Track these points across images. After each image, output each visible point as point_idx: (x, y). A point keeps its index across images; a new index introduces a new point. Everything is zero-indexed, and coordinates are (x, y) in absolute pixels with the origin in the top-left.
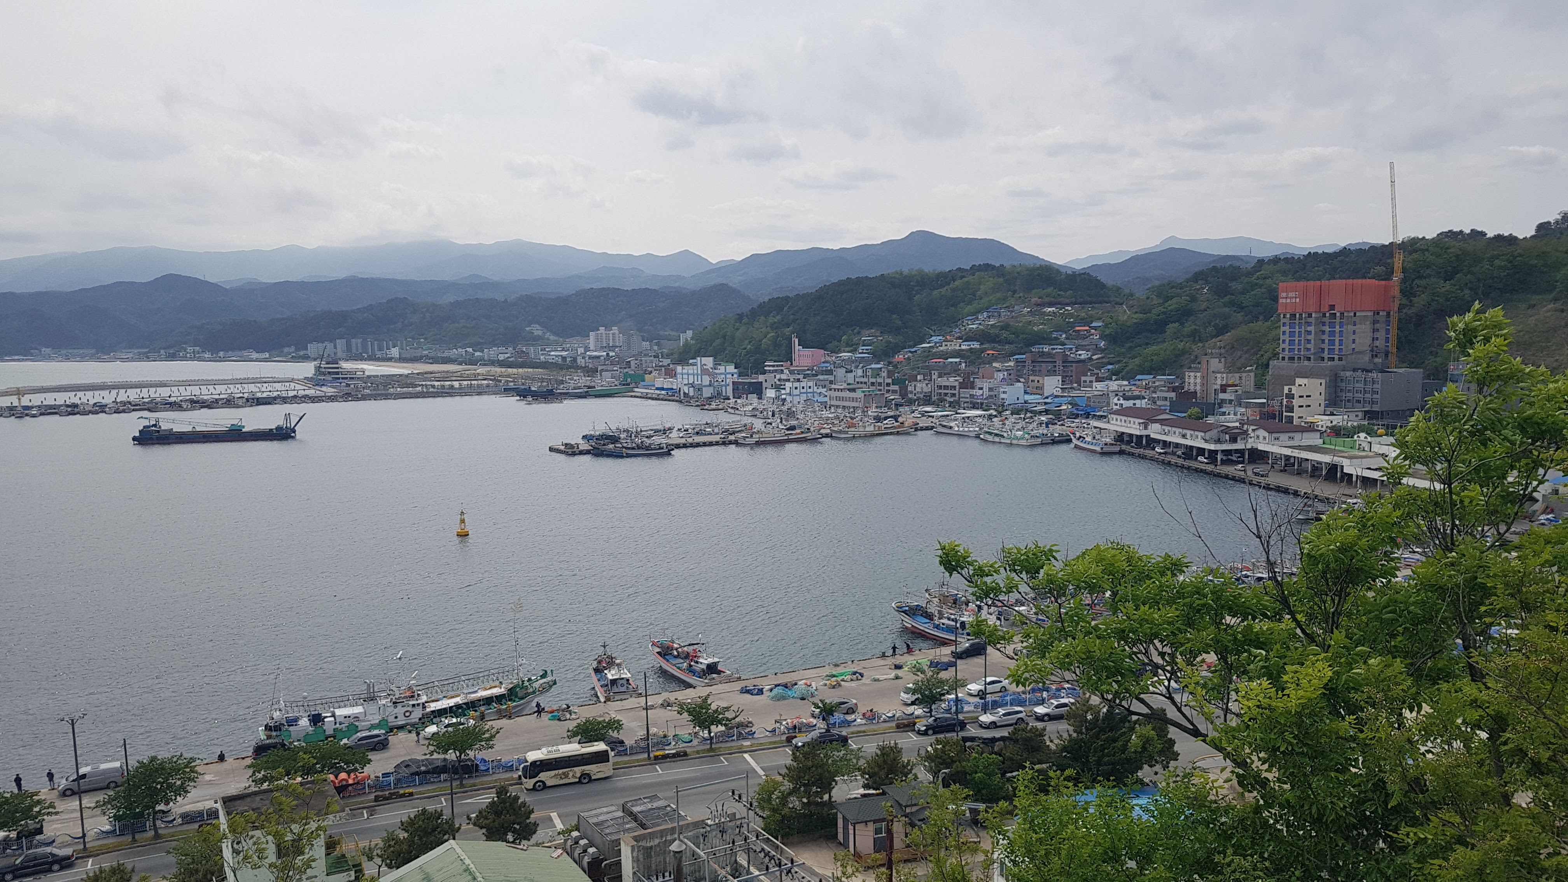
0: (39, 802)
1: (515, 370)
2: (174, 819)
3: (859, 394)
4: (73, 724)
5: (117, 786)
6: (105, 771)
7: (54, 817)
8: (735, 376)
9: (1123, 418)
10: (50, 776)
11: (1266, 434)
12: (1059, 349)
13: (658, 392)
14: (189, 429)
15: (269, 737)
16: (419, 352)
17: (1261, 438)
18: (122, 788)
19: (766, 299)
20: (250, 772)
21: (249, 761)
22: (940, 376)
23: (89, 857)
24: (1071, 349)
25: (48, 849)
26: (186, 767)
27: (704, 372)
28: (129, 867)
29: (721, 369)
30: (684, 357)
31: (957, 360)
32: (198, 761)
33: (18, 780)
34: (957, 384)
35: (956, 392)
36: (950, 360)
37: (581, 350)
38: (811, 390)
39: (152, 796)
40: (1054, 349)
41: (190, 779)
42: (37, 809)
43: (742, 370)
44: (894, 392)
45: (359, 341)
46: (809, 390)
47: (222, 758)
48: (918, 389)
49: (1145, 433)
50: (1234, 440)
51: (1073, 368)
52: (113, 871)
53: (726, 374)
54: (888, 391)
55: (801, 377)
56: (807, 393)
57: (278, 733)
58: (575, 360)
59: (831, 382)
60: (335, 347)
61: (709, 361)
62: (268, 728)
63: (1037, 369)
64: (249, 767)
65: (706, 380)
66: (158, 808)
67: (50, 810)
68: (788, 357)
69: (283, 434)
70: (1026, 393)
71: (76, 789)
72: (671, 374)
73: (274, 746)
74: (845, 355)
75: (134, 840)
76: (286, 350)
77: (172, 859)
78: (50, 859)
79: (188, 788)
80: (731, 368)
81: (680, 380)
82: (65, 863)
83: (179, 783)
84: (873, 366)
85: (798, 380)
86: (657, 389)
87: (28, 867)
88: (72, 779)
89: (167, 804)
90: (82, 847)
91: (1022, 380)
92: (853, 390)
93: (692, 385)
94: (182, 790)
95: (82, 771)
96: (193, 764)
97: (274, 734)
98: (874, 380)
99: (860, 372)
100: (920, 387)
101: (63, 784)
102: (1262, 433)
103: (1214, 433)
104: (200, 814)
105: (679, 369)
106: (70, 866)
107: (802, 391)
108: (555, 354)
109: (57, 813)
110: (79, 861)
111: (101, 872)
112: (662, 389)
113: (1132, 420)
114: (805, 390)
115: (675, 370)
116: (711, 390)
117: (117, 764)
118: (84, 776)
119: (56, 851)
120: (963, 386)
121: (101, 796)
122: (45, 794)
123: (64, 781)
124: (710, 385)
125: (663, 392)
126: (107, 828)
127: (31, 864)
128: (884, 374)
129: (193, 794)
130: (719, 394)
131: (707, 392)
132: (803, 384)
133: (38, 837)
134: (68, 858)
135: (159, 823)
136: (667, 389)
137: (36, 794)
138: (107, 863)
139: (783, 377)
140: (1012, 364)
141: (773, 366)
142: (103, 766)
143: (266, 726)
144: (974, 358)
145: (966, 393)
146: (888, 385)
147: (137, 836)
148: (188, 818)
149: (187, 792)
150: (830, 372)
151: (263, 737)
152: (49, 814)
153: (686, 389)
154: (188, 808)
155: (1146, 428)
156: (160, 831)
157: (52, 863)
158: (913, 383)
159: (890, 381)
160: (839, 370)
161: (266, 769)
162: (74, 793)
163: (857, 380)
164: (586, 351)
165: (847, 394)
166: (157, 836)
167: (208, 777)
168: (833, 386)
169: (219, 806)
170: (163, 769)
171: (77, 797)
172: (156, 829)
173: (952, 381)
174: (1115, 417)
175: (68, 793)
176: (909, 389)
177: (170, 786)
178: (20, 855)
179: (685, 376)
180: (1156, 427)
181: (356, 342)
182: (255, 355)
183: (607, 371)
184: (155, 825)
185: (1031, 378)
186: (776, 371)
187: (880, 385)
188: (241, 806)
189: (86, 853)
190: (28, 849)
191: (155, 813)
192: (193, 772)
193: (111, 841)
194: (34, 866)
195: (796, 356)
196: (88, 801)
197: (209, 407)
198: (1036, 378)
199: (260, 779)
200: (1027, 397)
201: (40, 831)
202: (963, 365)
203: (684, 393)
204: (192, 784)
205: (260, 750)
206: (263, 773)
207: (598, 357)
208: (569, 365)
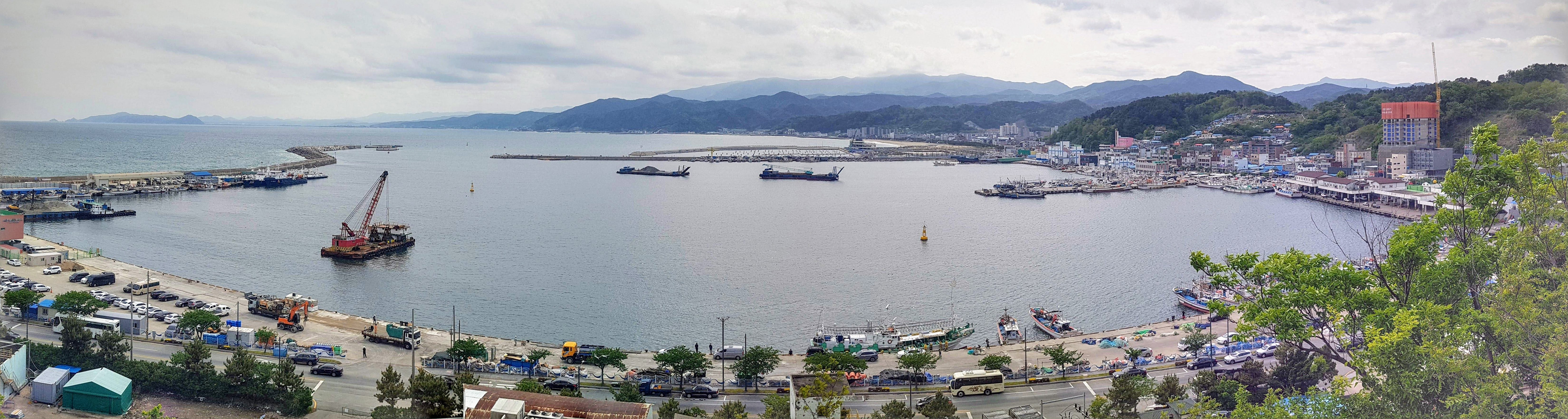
0: (705, 360)
1: (957, 147)
2: (766, 383)
3: (1153, 164)
4: (723, 322)
5: (740, 359)
6: (735, 350)
7: (711, 369)
8: (1082, 152)
9: (1303, 177)
10: (711, 347)
11: (1378, 185)
12: (1267, 138)
13: (1038, 161)
14: (786, 171)
15: (815, 345)
16: (904, 136)
17: (1376, 187)
18: (742, 361)
19: (1101, 109)
20: (805, 363)
21: (804, 357)
22: (1200, 154)
23: (725, 394)
24: (1274, 138)
25: (707, 386)
26: (774, 355)
27: (1064, 149)
28: (743, 405)
29: (1074, 148)
30: (1053, 141)
31: (1210, 144)
32: (779, 353)
33: (697, 346)
34: (1210, 158)
35: (1209, 163)
36: (1206, 144)
37: (995, 136)
38: (1126, 161)
39: (756, 368)
40: (1264, 138)
41: (775, 362)
42: (704, 363)
43: (1086, 149)
44: (1174, 163)
45: (874, 128)
46: (1125, 161)
47: (791, 353)
48: (1188, 161)
49: (1315, 185)
50: (1362, 188)
51: (1275, 149)
52: (736, 405)
53: (1076, 151)
54: (1170, 162)
55: (1120, 153)
56: (1123, 163)
57: (820, 344)
58: (991, 142)
59: (1138, 157)
60: (861, 132)
61: (1067, 144)
62: (815, 340)
63: (1255, 149)
64: (804, 361)
65: (1065, 154)
66: (759, 375)
67: (710, 365)
68: (1113, 142)
69: (832, 178)
70: (1249, 163)
71: (721, 357)
72: (1045, 150)
73: (818, 351)
74: (1146, 141)
75: (746, 390)
76: (836, 132)
77: (763, 405)
78: (708, 391)
79: (774, 367)
80: (1080, 148)
81: (1050, 154)
82: (714, 395)
83: (769, 363)
84: (1162, 148)
85: (1119, 155)
86: (1037, 159)
87: (698, 393)
88: (720, 350)
89: (763, 374)
90: (722, 388)
91: (1247, 156)
92: (1150, 161)
93: (1057, 157)
94: (771, 368)
95: (726, 347)
96: (777, 354)
97: (818, 344)
98: (1162, 156)
99: (1154, 151)
100: (1189, 160)
101: (716, 352)
102: (1376, 184)
103: (1351, 185)
104: (779, 383)
105: (1050, 148)
106: (716, 397)
107: (1121, 161)
108: (980, 138)
109: (712, 368)
110: (719, 396)
111: (730, 404)
112: (1040, 159)
113: (1308, 178)
114: (1122, 161)
115: (1048, 149)
116: (1068, 160)
117: (741, 347)
118: (725, 350)
119: (710, 388)
120: (1213, 159)
121: (732, 363)
122: (708, 356)
123: (716, 351)
124: (1068, 157)
125: (1040, 161)
126: (734, 381)
127: (699, 391)
128: (1168, 152)
129: (776, 371)
130: (1072, 163)
131: (1066, 162)
132: (1121, 158)
133: (703, 378)
134: (715, 393)
135: (758, 383)
136: (1043, 159)
137: (704, 355)
138: (733, 400)
139: (1110, 153)
140: (1241, 147)
141: (1104, 147)
142: (735, 347)
143: (814, 339)
144: (1219, 143)
145: (1215, 163)
146: (1171, 158)
147: (748, 388)
148: (773, 384)
149: (773, 369)
150: (1137, 151)
151: (812, 345)
152: (709, 367)
153: (1053, 159)
154: (773, 378)
155: (1315, 183)
156: (759, 388)
157: (708, 394)
158: (1185, 158)
159: (1171, 156)
160: (1142, 150)
161: (813, 363)
162: (720, 359)
163: (1152, 155)
164: (997, 137)
165: (1147, 164)
166: (757, 391)
167: (783, 363)
168: (1139, 159)
169: (790, 380)
170: (763, 353)
171: (722, 360)
172: (756, 387)
173: (1207, 157)
174: (1298, 177)
175: (718, 358)
176: (1183, 161)
177: (765, 364)
178: (695, 386)
179: (1054, 152)
180: (1321, 182)
181: (872, 129)
182: (820, 135)
183: (1009, 148)
184: (756, 384)
185: (1252, 155)
186: (1105, 150)
187: (1166, 158)
188: (801, 382)
189: (724, 393)
190: (699, 383)
191: (757, 377)
192: (777, 358)
193: (735, 388)
194: (701, 393)
195: (1117, 141)
196: (727, 364)
197: (796, 161)
198: (1254, 155)
199: (810, 369)
200: (1250, 166)
201: (704, 375)
202: (1213, 147)
203: (1053, 162)
204: (776, 365)
205: (810, 352)
206: (811, 365)
207: (1005, 140)
208: (988, 145)
